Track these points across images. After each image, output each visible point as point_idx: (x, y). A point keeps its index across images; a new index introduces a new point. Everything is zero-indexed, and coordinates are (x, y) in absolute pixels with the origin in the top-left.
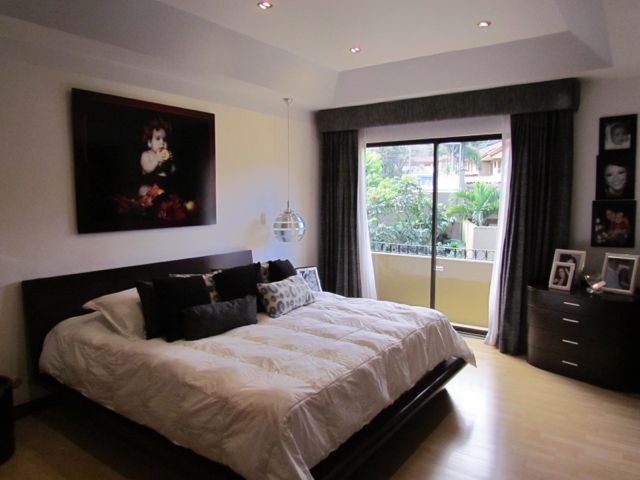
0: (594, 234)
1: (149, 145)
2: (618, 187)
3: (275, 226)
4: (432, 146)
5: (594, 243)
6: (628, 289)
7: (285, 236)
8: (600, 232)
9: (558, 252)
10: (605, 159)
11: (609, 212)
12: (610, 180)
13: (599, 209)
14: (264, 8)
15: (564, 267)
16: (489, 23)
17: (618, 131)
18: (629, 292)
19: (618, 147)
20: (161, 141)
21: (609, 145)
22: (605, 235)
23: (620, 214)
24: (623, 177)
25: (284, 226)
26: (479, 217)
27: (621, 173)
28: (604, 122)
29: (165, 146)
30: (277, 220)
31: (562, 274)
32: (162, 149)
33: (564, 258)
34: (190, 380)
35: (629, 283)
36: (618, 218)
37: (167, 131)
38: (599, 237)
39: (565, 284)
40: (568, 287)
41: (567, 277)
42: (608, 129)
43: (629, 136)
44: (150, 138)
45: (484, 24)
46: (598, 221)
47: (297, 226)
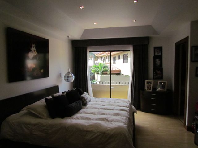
0: (154, 76)
1: (31, 49)
2: (159, 64)
3: (65, 77)
4: (109, 52)
5: (154, 79)
6: (165, 89)
7: (69, 80)
8: (155, 75)
9: (146, 81)
10: (155, 57)
11: (157, 71)
12: (157, 62)
13: (154, 70)
14: (82, 8)
15: (149, 85)
16: (136, 21)
17: (158, 50)
18: (166, 90)
19: (158, 54)
20: (34, 48)
21: (156, 54)
22: (156, 76)
23: (159, 71)
24: (159, 62)
25: (68, 77)
26: (100, 73)
27: (159, 61)
28: (155, 48)
29: (35, 50)
30: (65, 75)
31: (149, 87)
32: (35, 51)
33: (148, 83)
34: (86, 129)
35: (165, 88)
36: (159, 72)
37: (36, 45)
38: (155, 77)
39: (150, 89)
40: (151, 90)
41: (150, 87)
42: (156, 50)
43: (161, 52)
44: (31, 47)
45: (134, 21)
46: (154, 73)
47: (72, 77)
